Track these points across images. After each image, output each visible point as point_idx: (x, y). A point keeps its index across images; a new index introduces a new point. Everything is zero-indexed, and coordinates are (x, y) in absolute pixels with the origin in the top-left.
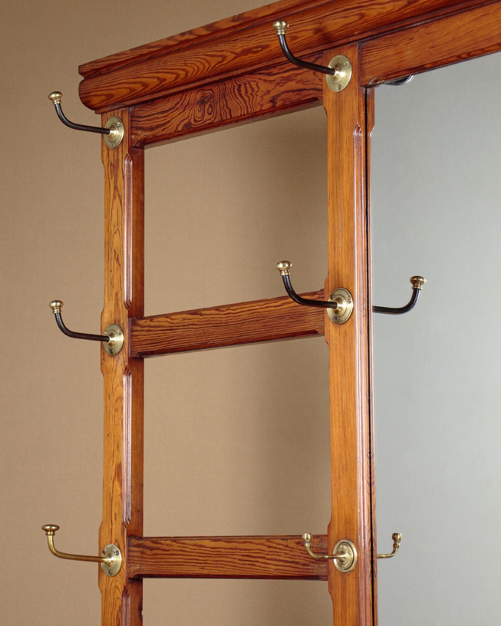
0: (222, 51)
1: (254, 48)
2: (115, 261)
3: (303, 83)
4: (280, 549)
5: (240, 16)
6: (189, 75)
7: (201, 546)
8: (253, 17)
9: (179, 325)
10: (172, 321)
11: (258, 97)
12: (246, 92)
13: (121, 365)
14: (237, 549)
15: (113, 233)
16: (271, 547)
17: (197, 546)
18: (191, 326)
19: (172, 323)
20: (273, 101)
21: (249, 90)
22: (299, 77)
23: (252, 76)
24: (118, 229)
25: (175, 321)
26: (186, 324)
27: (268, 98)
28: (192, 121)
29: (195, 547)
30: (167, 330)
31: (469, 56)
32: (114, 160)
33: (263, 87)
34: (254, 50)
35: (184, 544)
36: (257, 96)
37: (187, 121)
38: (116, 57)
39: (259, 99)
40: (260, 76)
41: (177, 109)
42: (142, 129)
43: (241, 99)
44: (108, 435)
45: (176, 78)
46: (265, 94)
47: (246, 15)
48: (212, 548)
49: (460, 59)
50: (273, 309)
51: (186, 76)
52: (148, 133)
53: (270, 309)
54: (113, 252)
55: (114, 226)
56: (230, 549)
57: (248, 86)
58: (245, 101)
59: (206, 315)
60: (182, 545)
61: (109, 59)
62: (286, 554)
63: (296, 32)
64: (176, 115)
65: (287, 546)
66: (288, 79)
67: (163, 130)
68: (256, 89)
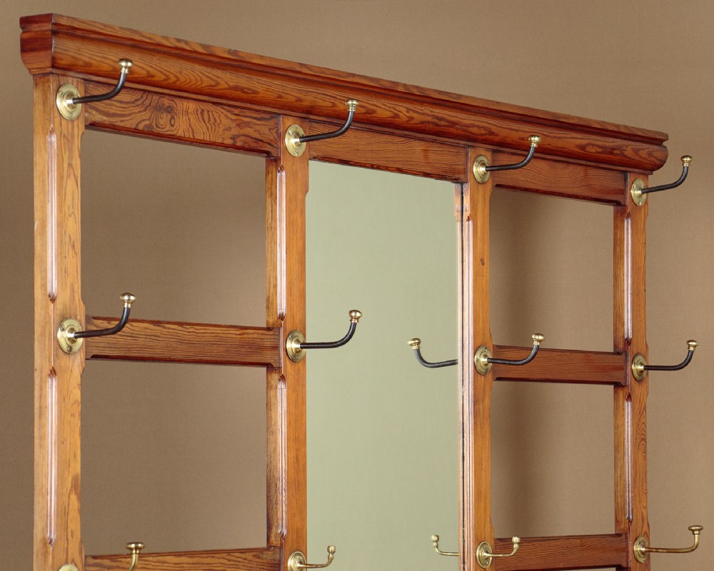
0: (218, 77)
1: (246, 88)
2: (70, 247)
3: (260, 134)
4: (239, 562)
5: (235, 52)
6: (178, 83)
7: (164, 562)
8: (247, 59)
9: (140, 333)
10: (134, 328)
11: (220, 130)
12: (209, 120)
13: (78, 365)
14: (200, 564)
15: (67, 215)
16: (232, 560)
17: (159, 562)
18: (153, 337)
19: (133, 330)
20: (233, 138)
21: (212, 119)
22: (257, 127)
23: (215, 107)
24: (73, 213)
25: (137, 329)
26: (149, 334)
27: (229, 134)
28: (154, 124)
29: (158, 564)
30: (128, 336)
31: (378, 168)
32: (68, 132)
33: (226, 122)
34: (246, 90)
35: (146, 561)
36: (219, 127)
37: (148, 122)
38: (104, 28)
39: (221, 132)
40: (223, 110)
41: (138, 106)
42: (97, 110)
43: (204, 124)
44: (63, 443)
45: (165, 80)
46: (226, 130)
47: (240, 54)
48: (175, 564)
49: (372, 167)
50: (234, 336)
51: (175, 83)
52: (105, 118)
53: (232, 336)
54: (67, 237)
55: (69, 208)
56: (193, 564)
57: (210, 113)
58: (208, 128)
59: (169, 328)
60: (144, 562)
61: (93, 24)
62: (243, 566)
63: (285, 93)
64: (136, 111)
65: (245, 559)
66: (247, 124)
67: (122, 121)
68: (218, 121)
